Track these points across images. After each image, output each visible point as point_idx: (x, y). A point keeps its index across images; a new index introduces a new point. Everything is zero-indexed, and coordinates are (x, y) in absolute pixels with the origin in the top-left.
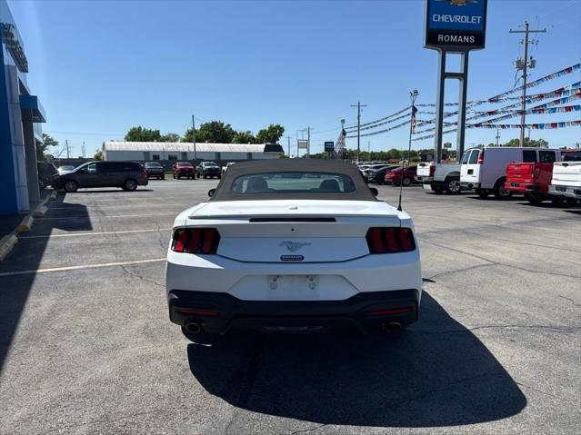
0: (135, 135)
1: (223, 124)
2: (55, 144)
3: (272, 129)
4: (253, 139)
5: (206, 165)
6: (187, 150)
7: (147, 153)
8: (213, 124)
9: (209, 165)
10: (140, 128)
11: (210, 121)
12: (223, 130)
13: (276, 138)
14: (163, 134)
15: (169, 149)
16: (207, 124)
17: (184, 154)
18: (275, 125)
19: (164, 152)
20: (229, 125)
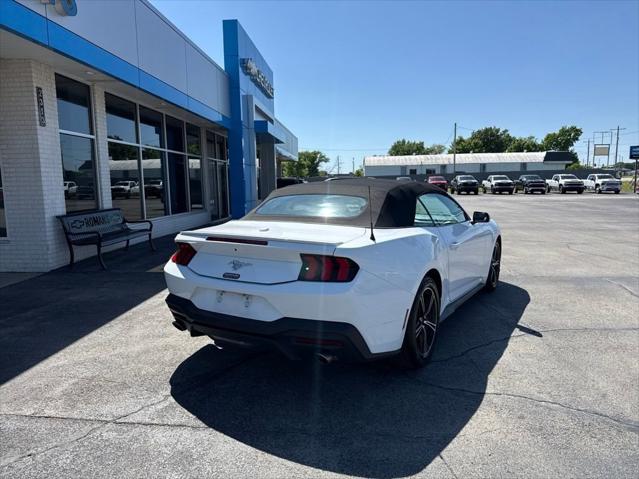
0: (400, 149)
1: (498, 131)
2: (327, 160)
3: (564, 132)
4: (535, 145)
5: (461, 179)
6: (446, 162)
7: (404, 168)
8: (487, 130)
9: (467, 178)
10: (404, 141)
11: (482, 127)
12: (498, 137)
13: (569, 143)
14: (427, 146)
15: (427, 163)
16: (479, 132)
17: (444, 167)
18: (569, 126)
19: (422, 165)
20: (506, 131)
